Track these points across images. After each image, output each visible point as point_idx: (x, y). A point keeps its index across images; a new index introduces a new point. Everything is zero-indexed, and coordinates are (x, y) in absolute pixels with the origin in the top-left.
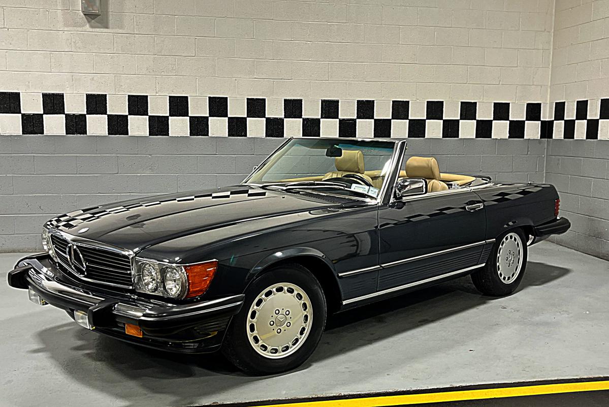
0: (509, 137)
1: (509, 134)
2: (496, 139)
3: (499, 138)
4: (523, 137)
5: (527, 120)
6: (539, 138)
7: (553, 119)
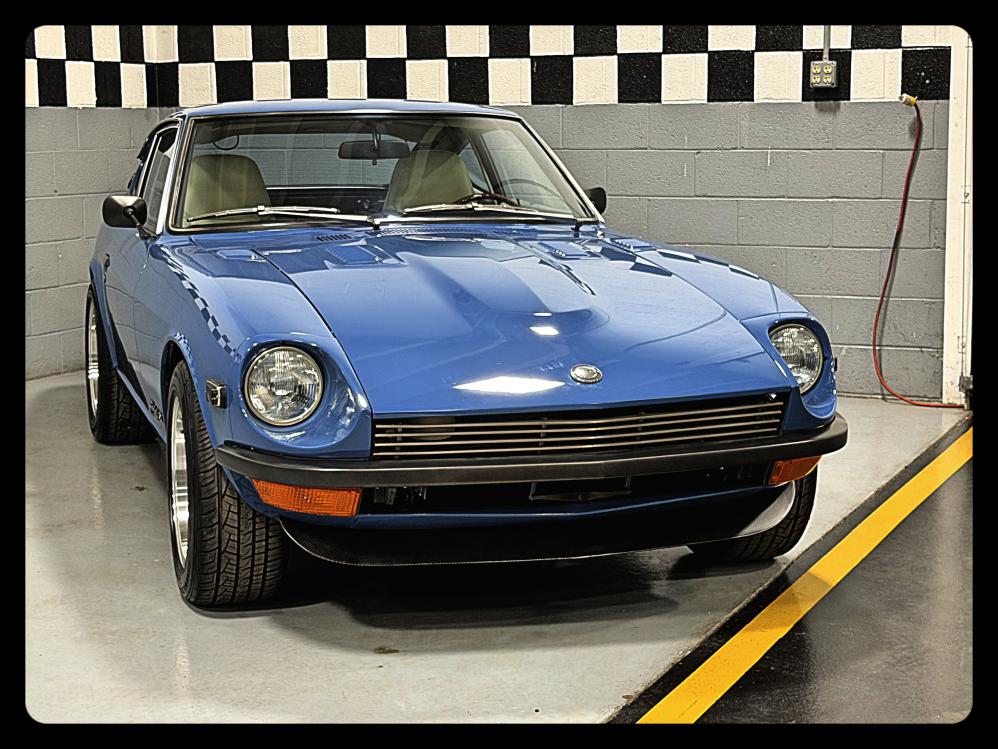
0: (98, 104)
1: (97, 95)
2: (76, 108)
3: (80, 107)
4: (120, 105)
5: (124, 60)
6: (145, 107)
7: (177, 60)
